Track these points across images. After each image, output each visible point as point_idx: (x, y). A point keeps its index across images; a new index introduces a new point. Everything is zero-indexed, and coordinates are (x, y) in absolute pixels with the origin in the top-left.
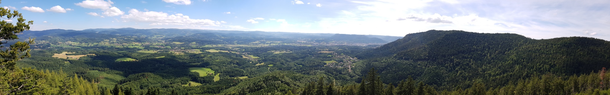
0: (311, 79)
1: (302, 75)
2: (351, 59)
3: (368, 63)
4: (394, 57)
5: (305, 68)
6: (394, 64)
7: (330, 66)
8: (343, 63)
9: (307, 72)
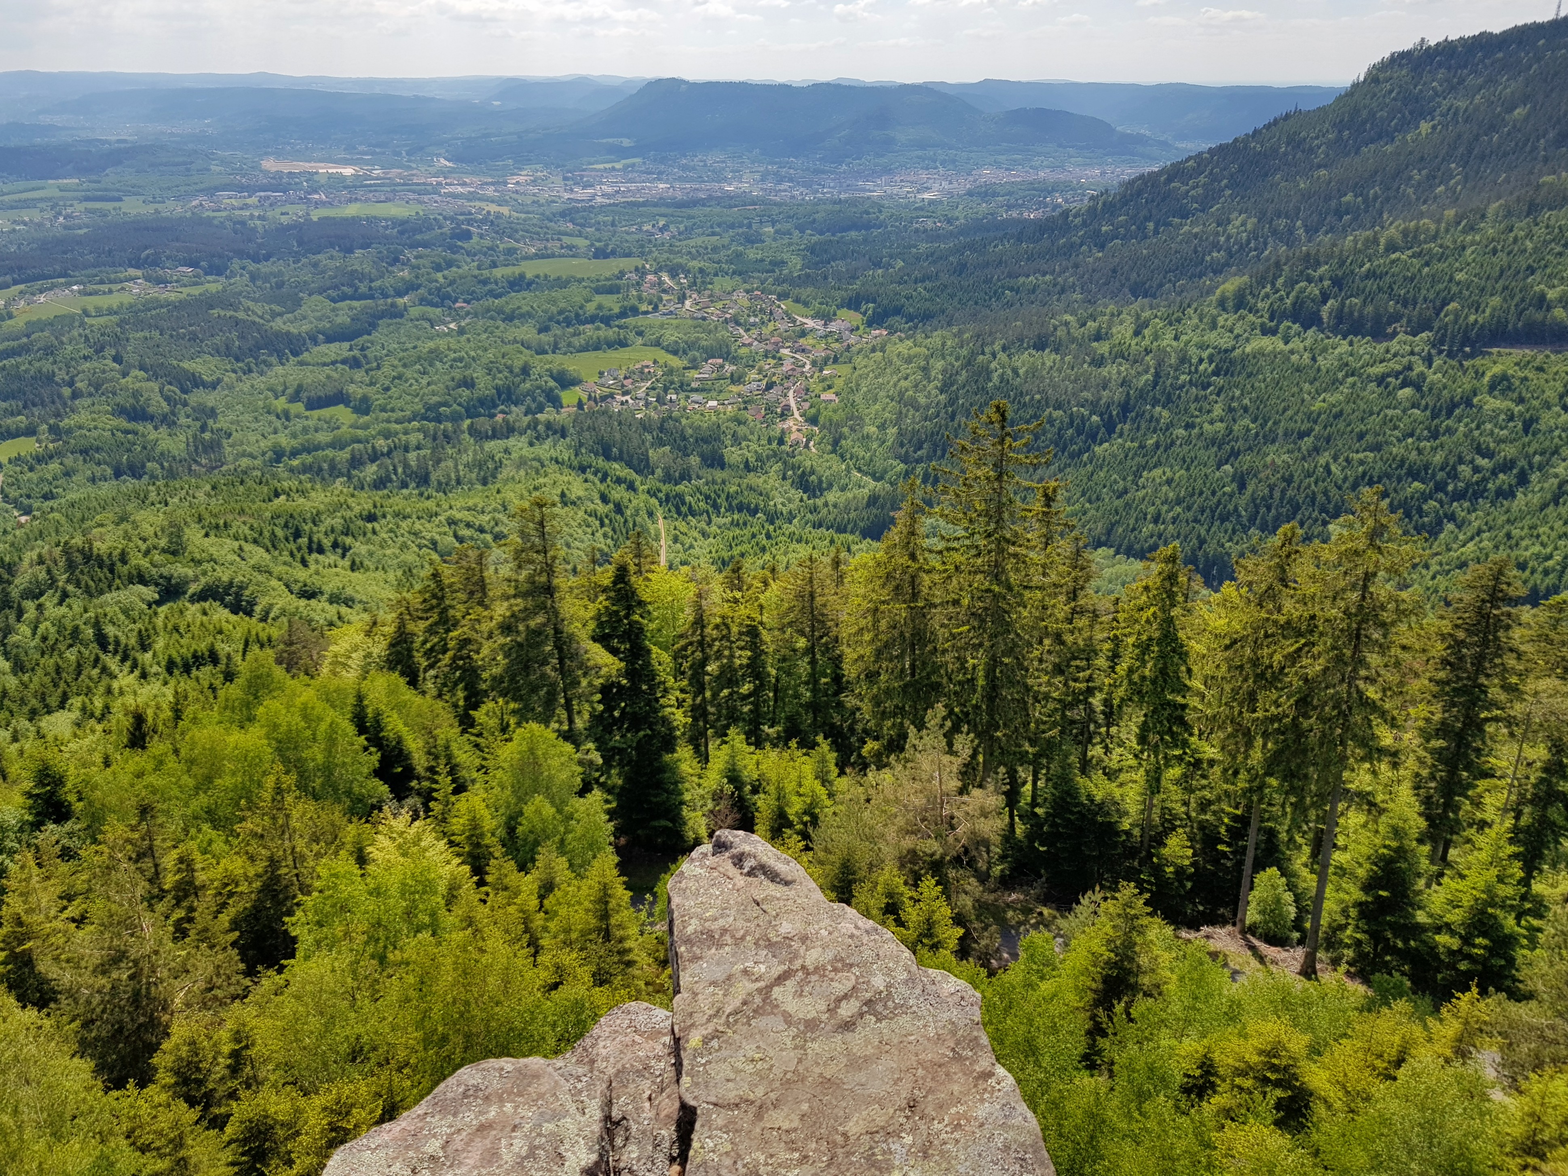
0: (451, 522)
1: (363, 502)
2: (810, 323)
3: (969, 363)
4: (1222, 304)
5: (387, 434)
6: (1216, 373)
7: (612, 396)
8: (729, 368)
9: (406, 465)
